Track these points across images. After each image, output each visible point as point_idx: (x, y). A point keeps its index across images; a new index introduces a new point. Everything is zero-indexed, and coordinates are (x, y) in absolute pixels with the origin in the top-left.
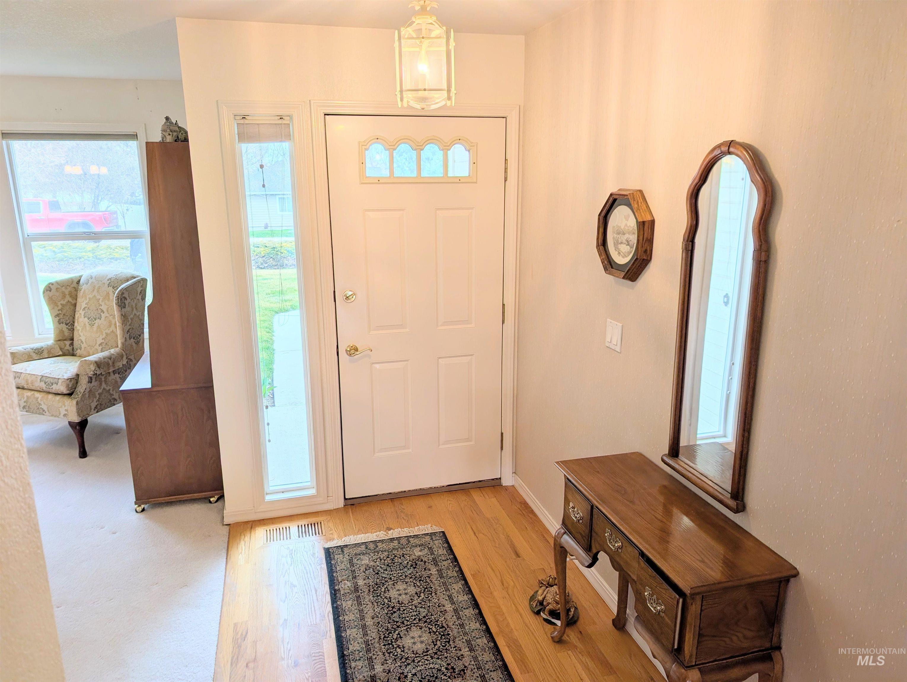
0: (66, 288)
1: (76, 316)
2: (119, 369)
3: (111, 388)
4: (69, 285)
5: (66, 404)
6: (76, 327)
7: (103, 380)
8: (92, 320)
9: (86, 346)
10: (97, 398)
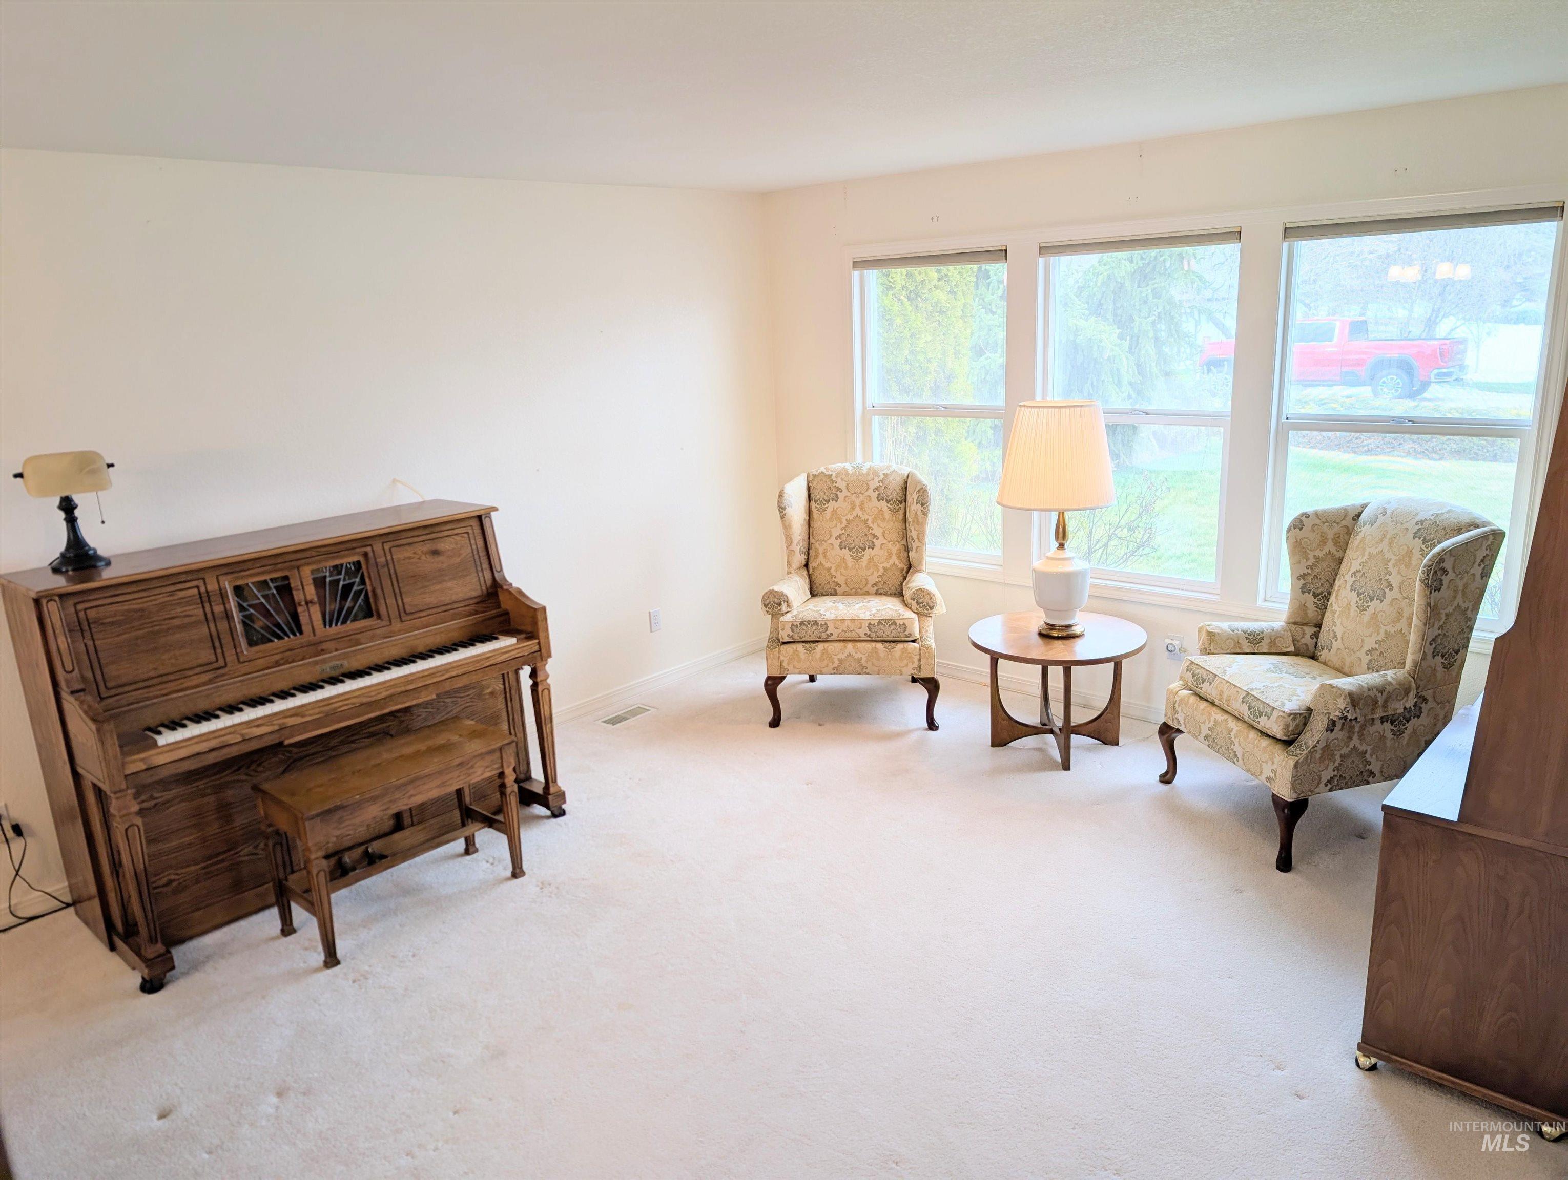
0: (1331, 527)
1: (1337, 583)
2: (1393, 715)
3: (1369, 748)
4: (1338, 521)
5: (1276, 760)
6: (1331, 604)
7: (1357, 729)
8: (1365, 598)
9: (1342, 647)
10: (1336, 764)
